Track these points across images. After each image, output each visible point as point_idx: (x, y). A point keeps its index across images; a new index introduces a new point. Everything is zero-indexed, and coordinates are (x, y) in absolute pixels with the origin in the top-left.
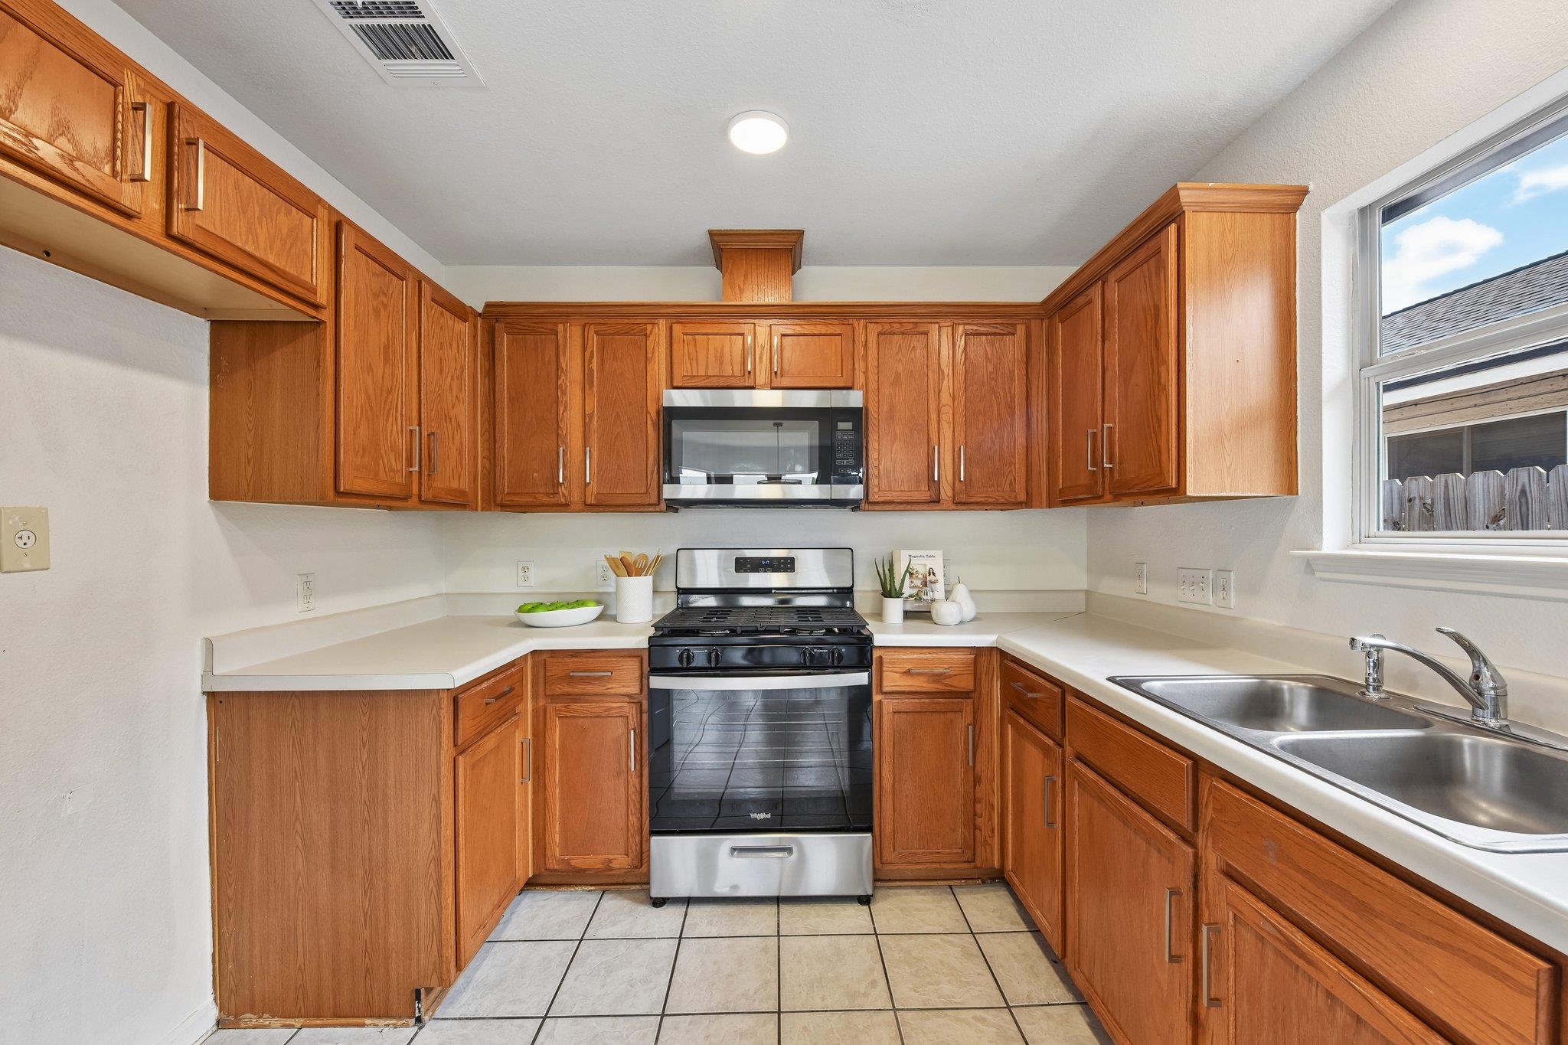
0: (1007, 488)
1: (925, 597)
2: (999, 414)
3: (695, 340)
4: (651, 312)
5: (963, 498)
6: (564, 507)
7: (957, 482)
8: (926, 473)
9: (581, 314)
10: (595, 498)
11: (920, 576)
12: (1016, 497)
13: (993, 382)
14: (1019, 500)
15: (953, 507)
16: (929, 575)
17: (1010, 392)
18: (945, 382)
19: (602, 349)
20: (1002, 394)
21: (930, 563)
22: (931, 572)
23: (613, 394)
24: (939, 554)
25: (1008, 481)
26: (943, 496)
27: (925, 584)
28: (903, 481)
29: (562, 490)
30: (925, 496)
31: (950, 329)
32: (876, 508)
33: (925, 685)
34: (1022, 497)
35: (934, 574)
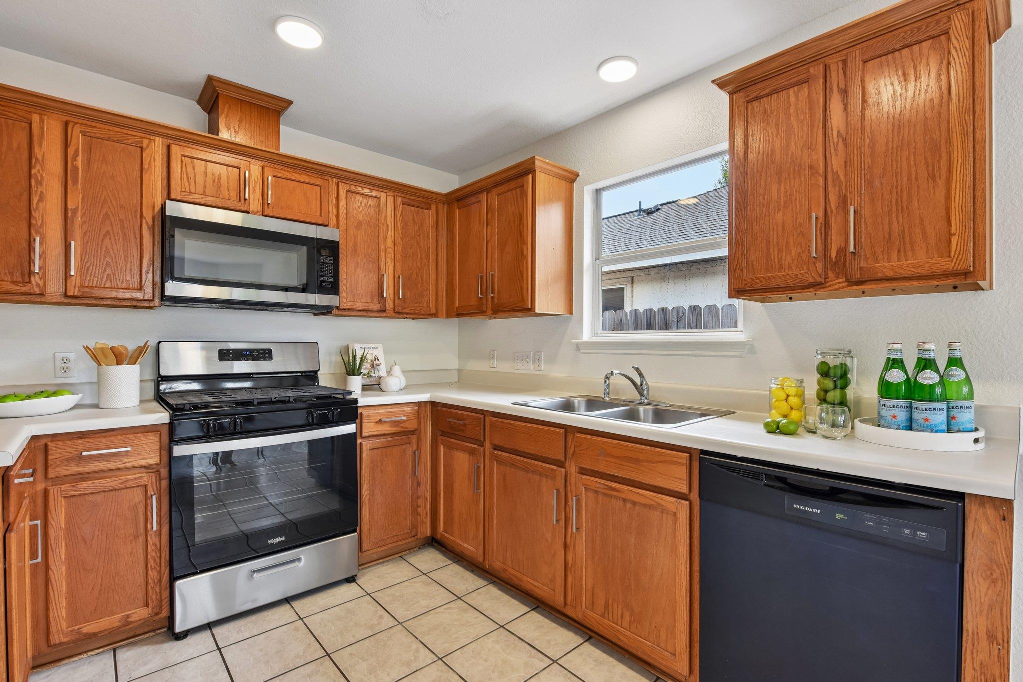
0: (425, 305)
1: (374, 375)
2: (421, 258)
3: (193, 163)
4: (151, 129)
5: (400, 309)
6: (37, 298)
7: (397, 299)
8: (377, 291)
9: (63, 111)
10: (79, 291)
11: (369, 361)
12: (430, 311)
13: (418, 237)
14: (432, 312)
15: (394, 315)
16: (375, 360)
17: (427, 246)
18: (389, 232)
19: (89, 150)
20: (423, 246)
21: (375, 353)
22: (376, 358)
23: (101, 194)
24: (380, 346)
25: (425, 301)
26: (388, 308)
27: (373, 366)
28: (362, 296)
29: (35, 280)
30: (376, 306)
31: (392, 198)
32: (343, 313)
33: (389, 429)
34: (433, 311)
35: (378, 360)
